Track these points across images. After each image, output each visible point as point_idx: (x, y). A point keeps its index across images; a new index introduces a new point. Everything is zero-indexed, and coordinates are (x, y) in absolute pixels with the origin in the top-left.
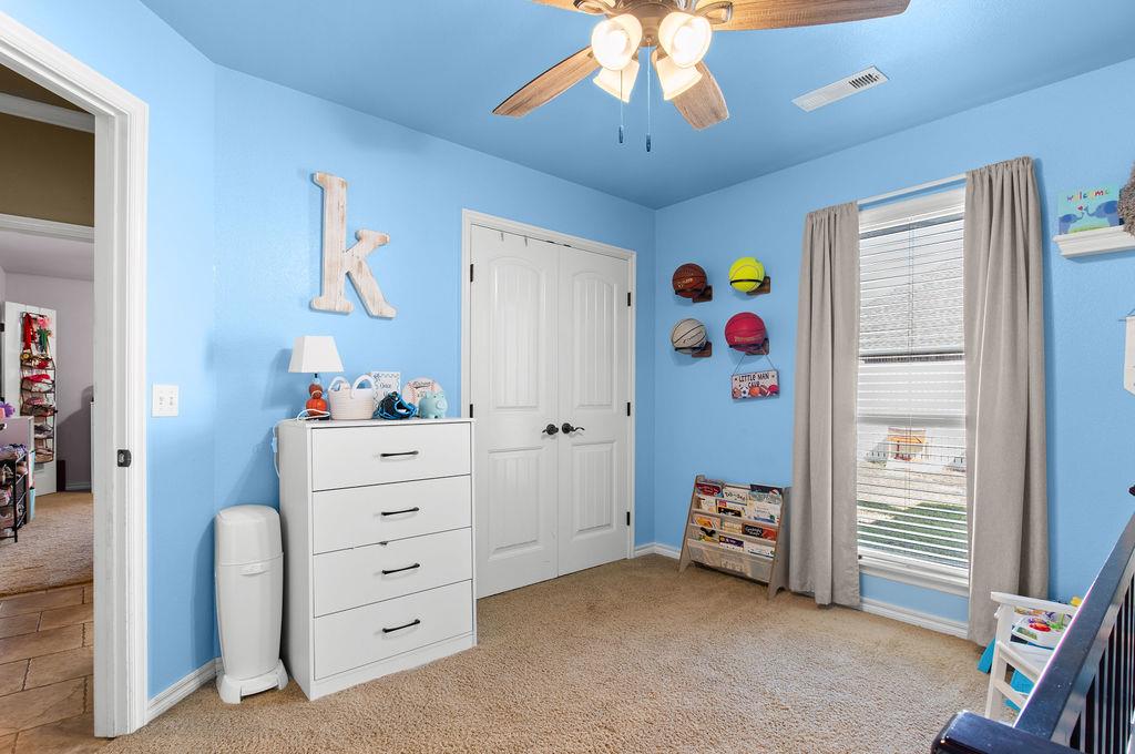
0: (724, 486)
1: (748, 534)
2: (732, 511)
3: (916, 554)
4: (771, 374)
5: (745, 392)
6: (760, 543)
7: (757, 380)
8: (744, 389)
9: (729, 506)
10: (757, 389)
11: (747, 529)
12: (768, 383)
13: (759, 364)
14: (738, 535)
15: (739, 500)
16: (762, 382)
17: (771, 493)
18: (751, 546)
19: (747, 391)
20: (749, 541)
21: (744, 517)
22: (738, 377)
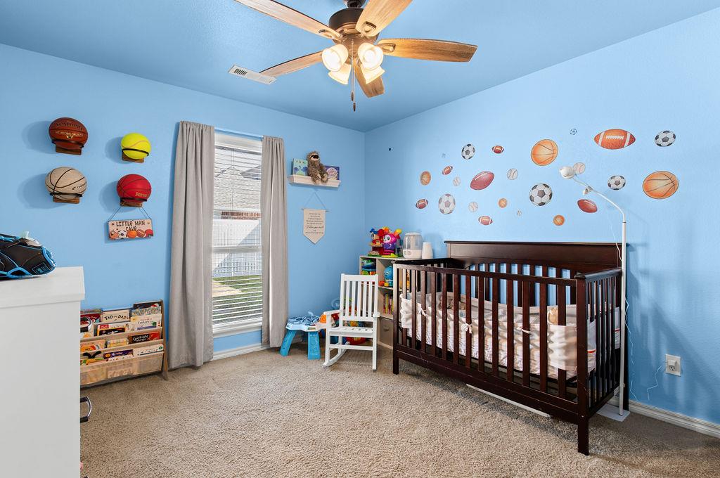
0: (102, 311)
1: (135, 342)
2: (114, 330)
3: (239, 318)
4: (146, 222)
5: (122, 235)
6: (150, 345)
7: (134, 225)
8: (122, 232)
9: (111, 327)
10: (134, 232)
11: (133, 339)
12: (144, 228)
13: (132, 214)
14: (125, 345)
15: (121, 320)
16: (138, 227)
17: (152, 307)
18: (139, 350)
19: (125, 234)
20: (136, 347)
21: (128, 331)
22: (115, 223)
